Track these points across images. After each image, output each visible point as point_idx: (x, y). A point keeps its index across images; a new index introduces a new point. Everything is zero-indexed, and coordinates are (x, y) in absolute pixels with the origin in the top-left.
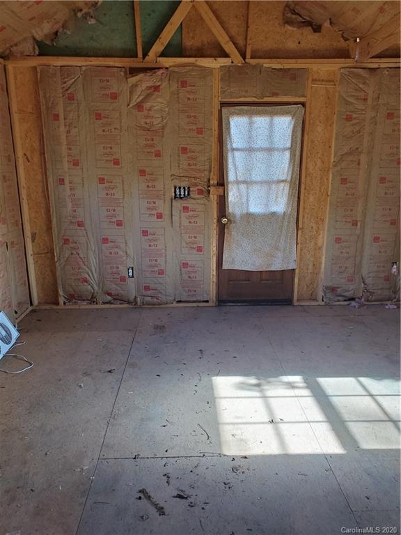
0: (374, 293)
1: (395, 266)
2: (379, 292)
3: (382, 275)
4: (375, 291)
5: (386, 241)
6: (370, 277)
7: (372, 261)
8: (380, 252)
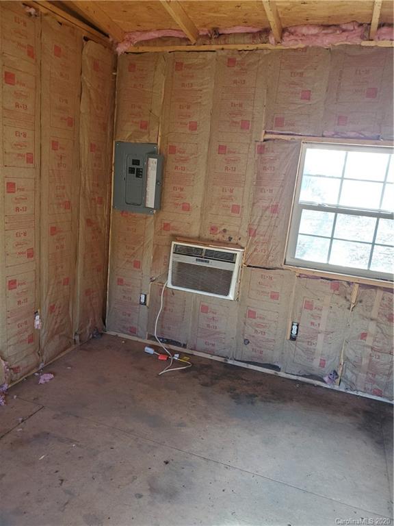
0: (18, 367)
1: (37, 317)
2: (24, 363)
3: (26, 336)
4: (19, 364)
5: (24, 283)
6: (10, 346)
7: (9, 321)
8: (19, 302)
